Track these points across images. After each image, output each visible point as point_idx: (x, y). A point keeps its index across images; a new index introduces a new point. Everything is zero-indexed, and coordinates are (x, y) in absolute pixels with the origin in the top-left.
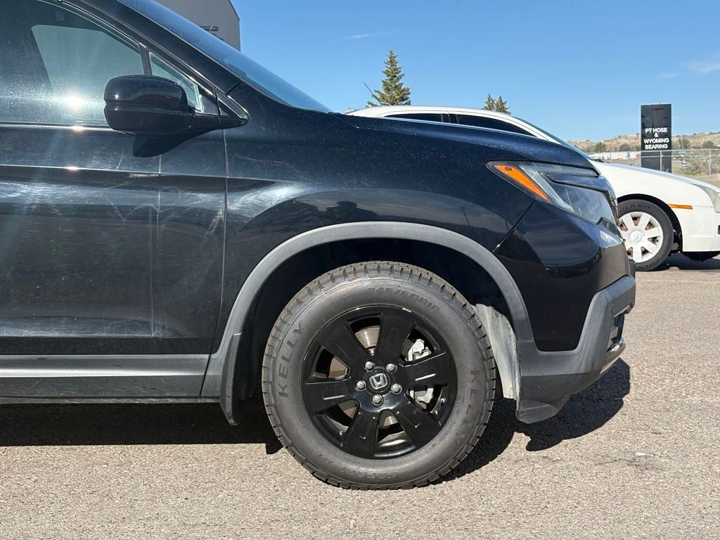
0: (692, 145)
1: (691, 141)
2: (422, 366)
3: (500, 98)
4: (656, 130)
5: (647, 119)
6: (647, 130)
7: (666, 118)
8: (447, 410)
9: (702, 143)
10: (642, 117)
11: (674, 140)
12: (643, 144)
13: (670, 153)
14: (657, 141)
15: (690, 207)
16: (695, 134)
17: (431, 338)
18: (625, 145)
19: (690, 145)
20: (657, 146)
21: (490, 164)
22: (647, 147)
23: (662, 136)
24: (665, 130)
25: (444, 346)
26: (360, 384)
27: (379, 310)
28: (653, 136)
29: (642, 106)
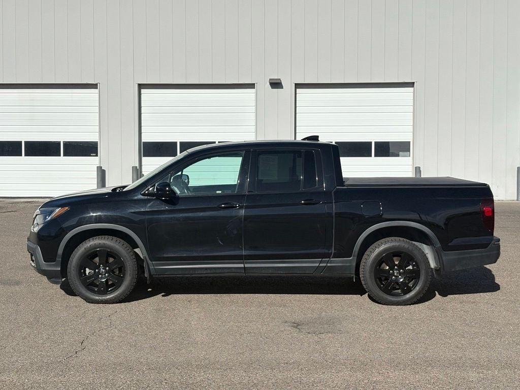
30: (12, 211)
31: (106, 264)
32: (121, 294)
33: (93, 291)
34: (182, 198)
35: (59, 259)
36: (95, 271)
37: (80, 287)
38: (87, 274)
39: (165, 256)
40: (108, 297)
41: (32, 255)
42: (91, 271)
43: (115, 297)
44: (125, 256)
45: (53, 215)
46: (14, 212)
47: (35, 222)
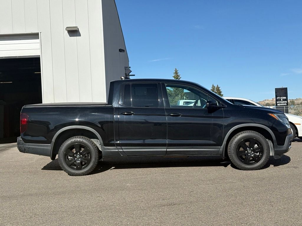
0: (296, 103)
1: (296, 101)
2: (257, 149)
3: (218, 85)
4: (282, 98)
5: (278, 93)
6: (278, 98)
7: (285, 93)
8: (262, 156)
9: (300, 102)
10: (276, 93)
11: (289, 101)
12: (277, 104)
13: (288, 107)
14: (282, 102)
15: (300, 124)
16: (297, 99)
17: (259, 144)
18: (268, 103)
19: (295, 103)
20: (282, 104)
21: (268, 114)
22: (278, 105)
23: (284, 100)
24: (285, 98)
25: (261, 145)
26: (246, 152)
27: (249, 139)
28: (280, 100)
29: (275, 89)
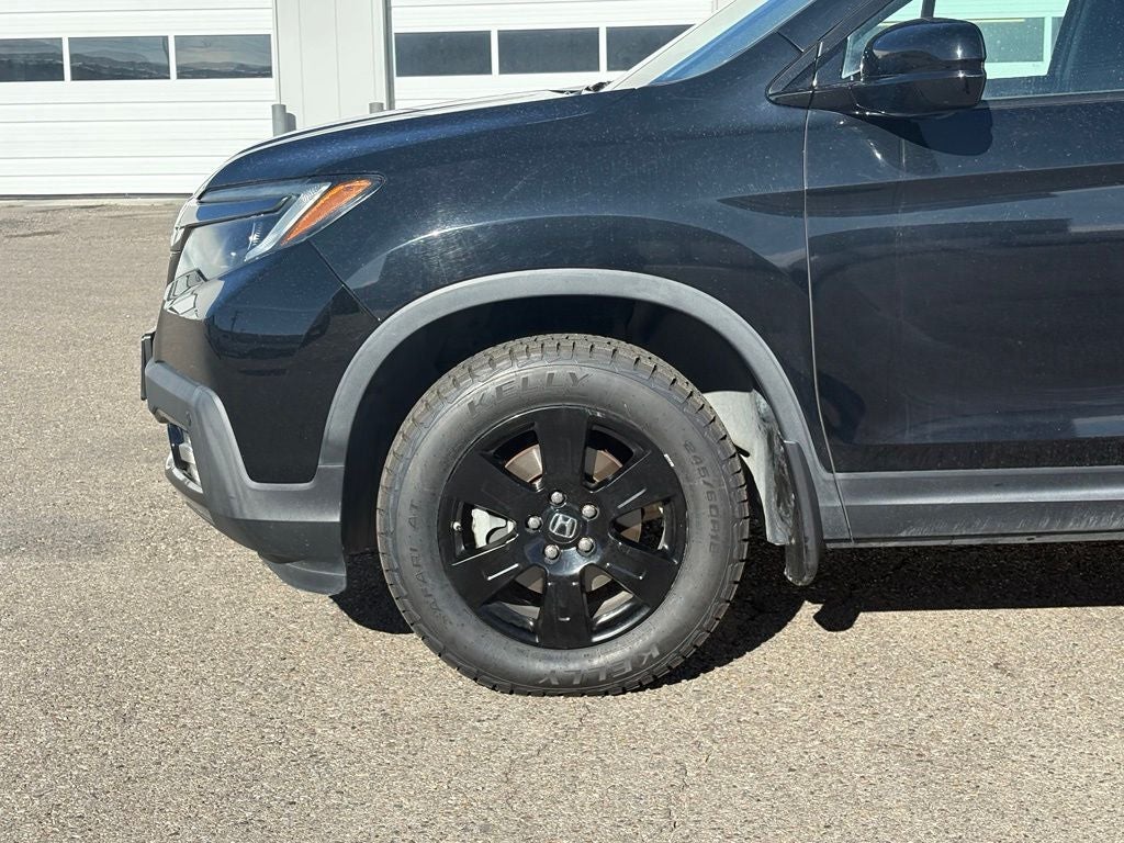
30: (48, 233)
31: (581, 487)
32: (665, 645)
33: (516, 631)
34: (1001, 112)
35: (333, 466)
36: (522, 525)
37: (448, 613)
38: (481, 542)
39: (908, 438)
40: (596, 662)
41: (176, 436)
42: (501, 522)
43: (637, 661)
44: (688, 446)
45: (286, 224)
46: (53, 233)
47: (182, 268)
